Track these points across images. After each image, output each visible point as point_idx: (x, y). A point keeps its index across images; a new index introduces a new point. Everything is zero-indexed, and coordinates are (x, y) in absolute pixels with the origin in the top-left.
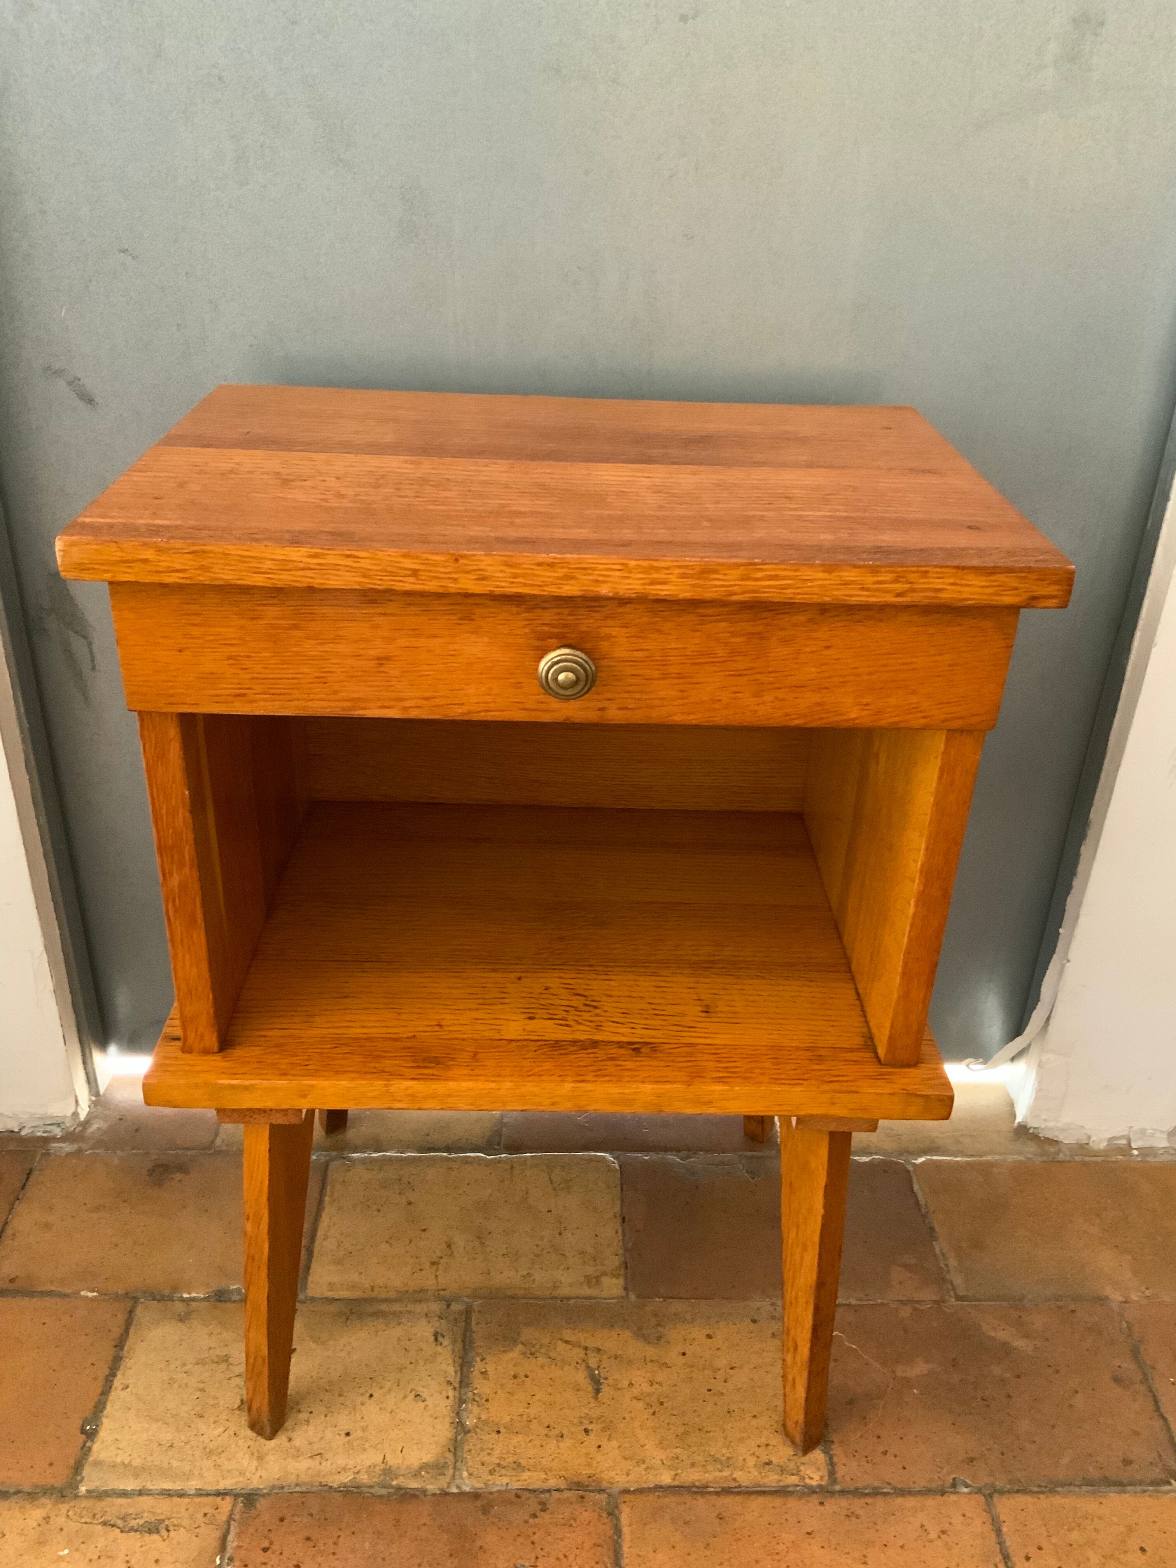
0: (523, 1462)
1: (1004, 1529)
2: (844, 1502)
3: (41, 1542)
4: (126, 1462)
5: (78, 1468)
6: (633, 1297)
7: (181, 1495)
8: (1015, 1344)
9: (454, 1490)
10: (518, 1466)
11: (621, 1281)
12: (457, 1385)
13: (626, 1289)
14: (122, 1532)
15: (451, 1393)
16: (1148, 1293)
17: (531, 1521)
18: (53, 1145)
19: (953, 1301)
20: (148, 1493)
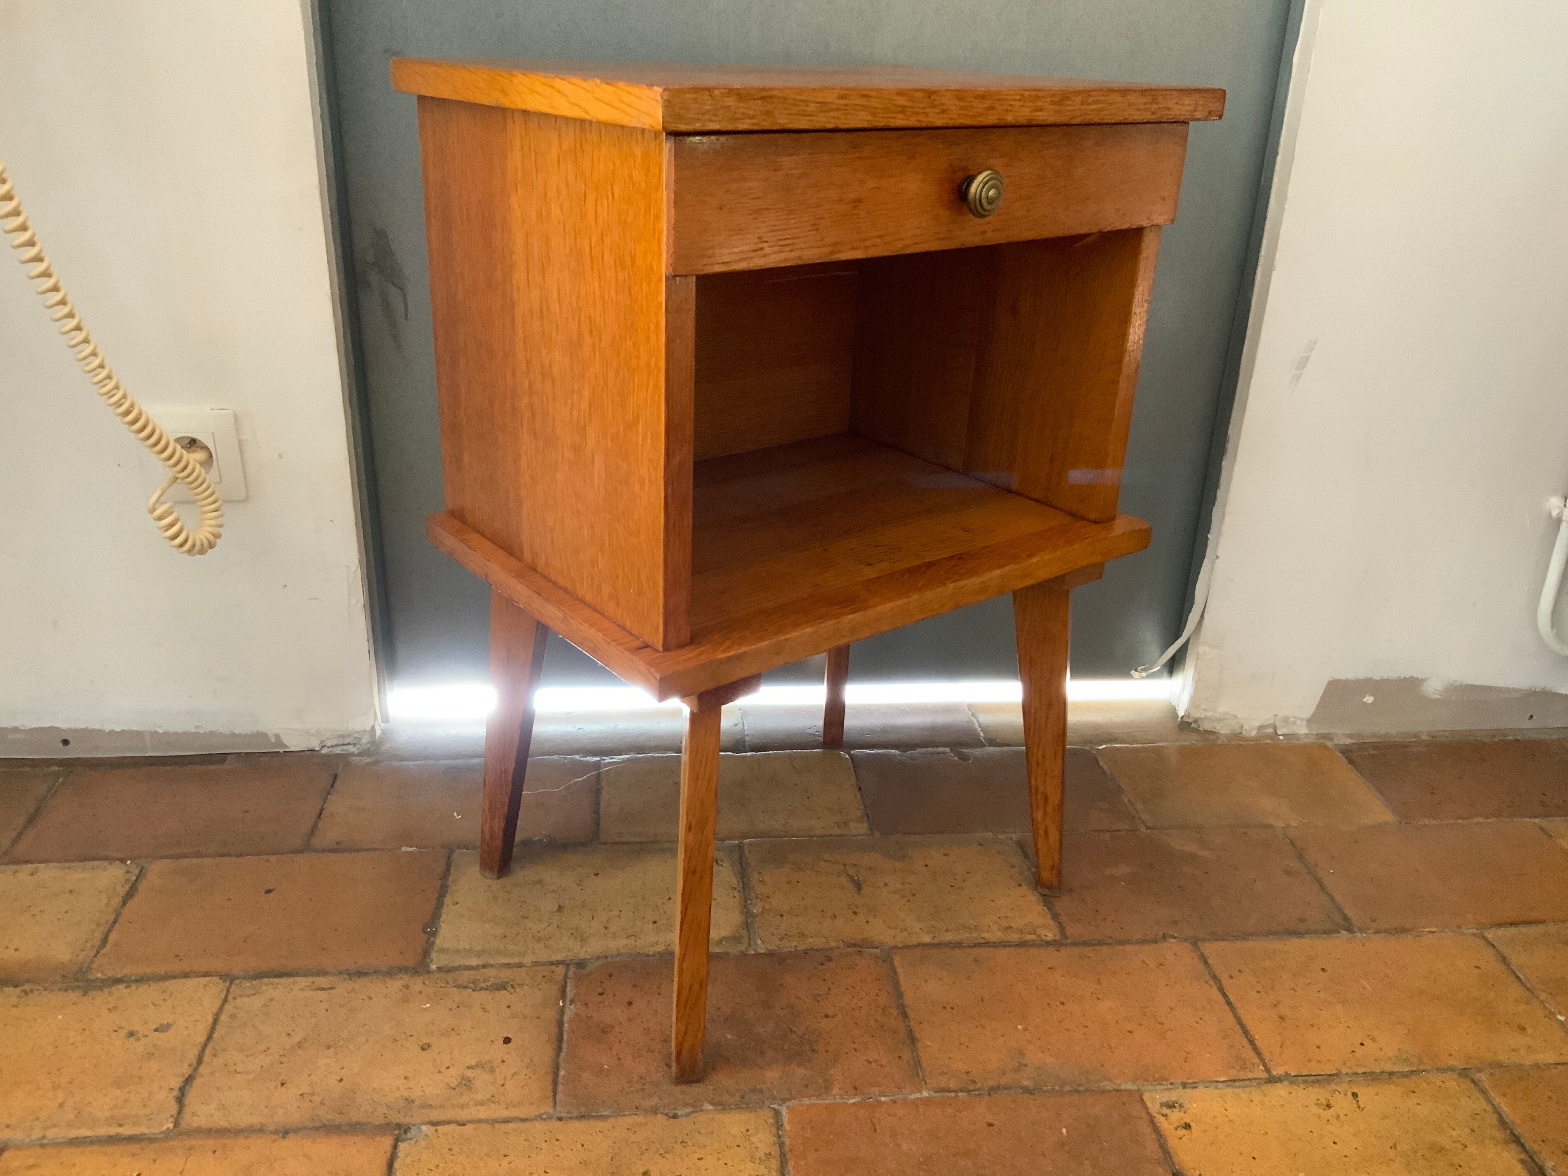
0: (806, 933)
1: (1209, 961)
2: (1076, 950)
3: (405, 1000)
4: (468, 949)
5: (426, 954)
6: (877, 834)
7: (520, 966)
8: (1200, 854)
9: (753, 952)
10: (802, 935)
11: (866, 825)
12: (741, 890)
13: (870, 829)
14: (474, 990)
15: (736, 894)
16: (1304, 821)
17: (820, 967)
18: (352, 759)
19: (1143, 829)
20: (491, 966)
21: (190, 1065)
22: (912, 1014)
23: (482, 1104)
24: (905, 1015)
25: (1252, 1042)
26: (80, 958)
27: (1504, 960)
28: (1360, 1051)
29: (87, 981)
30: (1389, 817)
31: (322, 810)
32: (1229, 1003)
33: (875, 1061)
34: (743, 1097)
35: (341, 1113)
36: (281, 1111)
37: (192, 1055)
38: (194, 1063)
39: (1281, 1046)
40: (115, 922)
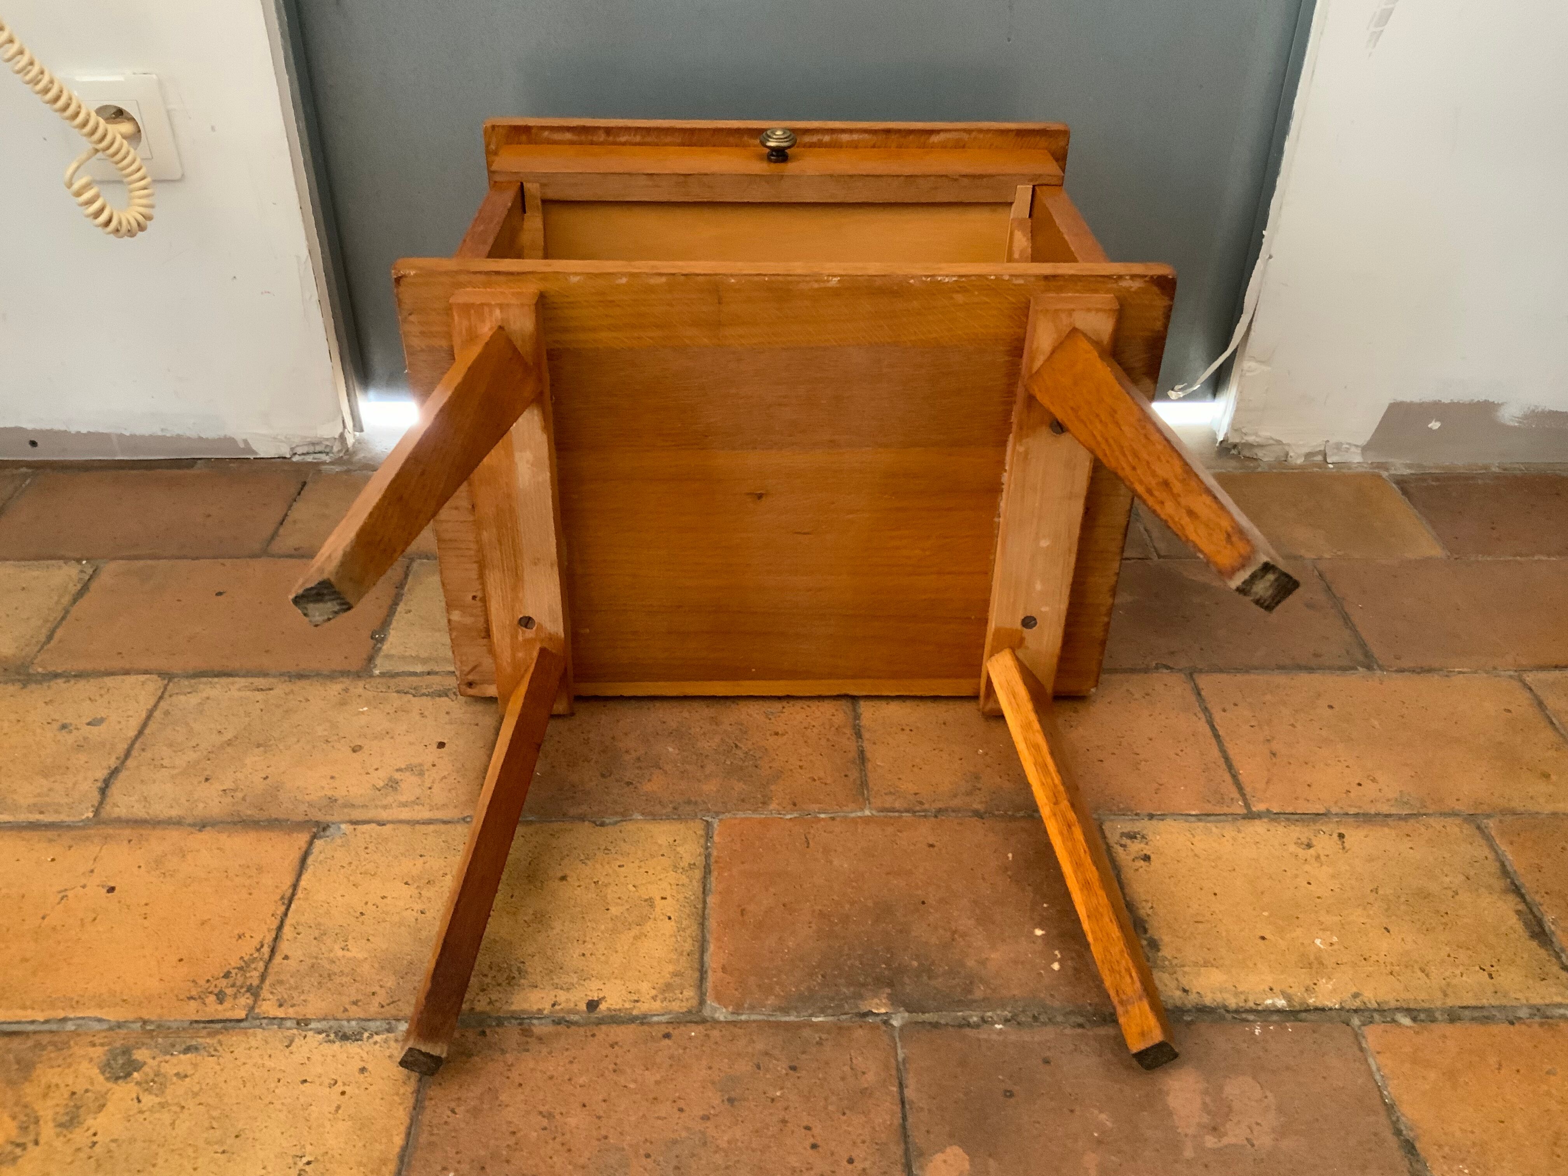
1: (1203, 693)
3: (343, 703)
4: (414, 655)
5: (371, 659)
8: (1214, 584)
14: (414, 696)
16: (1339, 553)
18: (323, 467)
19: (1156, 558)
20: (437, 673)
21: (117, 758)
22: (866, 735)
23: (405, 805)
24: (859, 735)
25: (1235, 777)
26: (24, 653)
27: (1541, 704)
28: (1355, 792)
29: (29, 675)
30: (1437, 551)
31: (286, 515)
32: (1217, 736)
33: (820, 779)
34: (675, 808)
35: (261, 809)
36: (201, 805)
37: (122, 747)
38: (122, 756)
39: (1267, 783)
40: (63, 618)
